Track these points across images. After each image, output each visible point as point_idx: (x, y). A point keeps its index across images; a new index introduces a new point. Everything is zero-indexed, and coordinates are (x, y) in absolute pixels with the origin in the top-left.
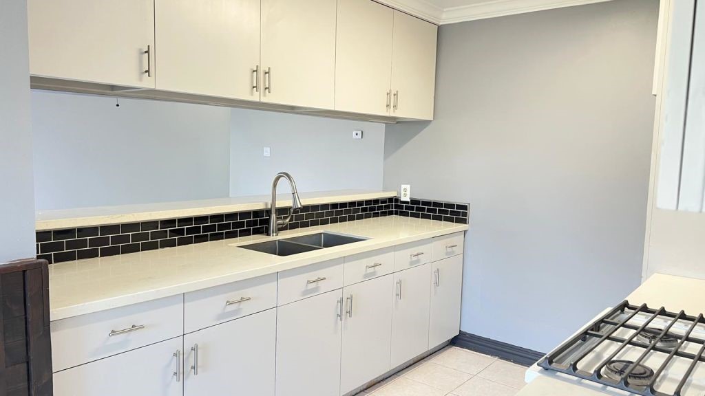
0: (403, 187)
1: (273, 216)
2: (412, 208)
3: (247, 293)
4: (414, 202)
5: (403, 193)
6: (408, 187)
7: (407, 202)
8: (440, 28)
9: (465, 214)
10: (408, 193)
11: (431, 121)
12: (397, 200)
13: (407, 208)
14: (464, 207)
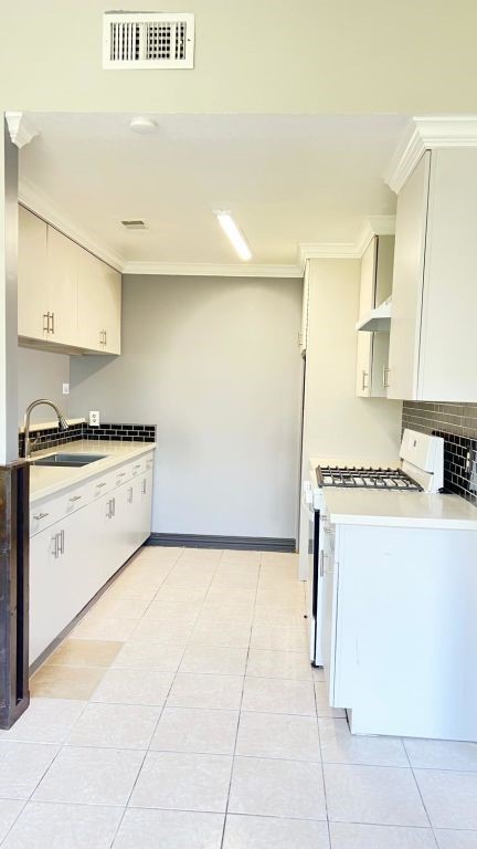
0: (92, 413)
1: (28, 439)
2: (102, 432)
3: (76, 493)
4: (103, 426)
5: (92, 419)
6: (97, 413)
7: (97, 427)
8: (123, 275)
9: (153, 434)
10: (97, 418)
11: (117, 356)
12: (85, 425)
13: (97, 432)
14: (153, 428)
